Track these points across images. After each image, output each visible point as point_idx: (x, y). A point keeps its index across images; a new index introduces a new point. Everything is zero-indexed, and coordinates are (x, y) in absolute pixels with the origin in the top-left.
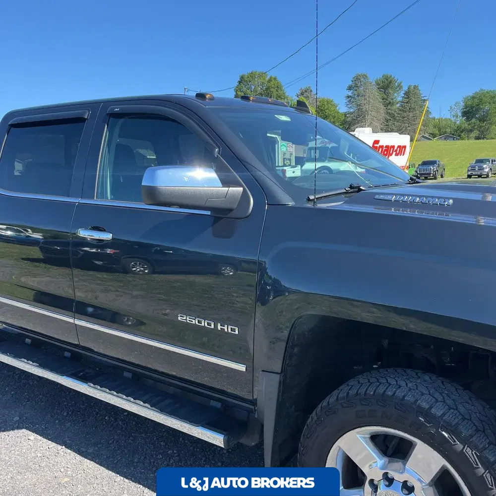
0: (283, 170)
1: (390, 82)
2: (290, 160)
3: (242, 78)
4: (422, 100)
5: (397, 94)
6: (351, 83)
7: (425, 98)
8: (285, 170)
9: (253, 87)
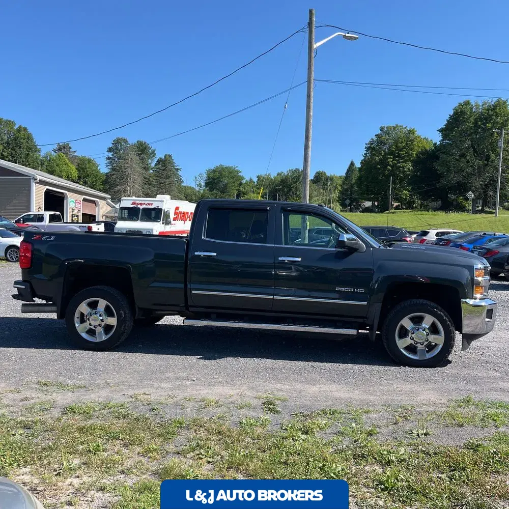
0: (89, 227)
1: (145, 148)
2: (77, 216)
4: (175, 169)
5: (151, 160)
6: (111, 145)
7: (178, 167)
8: (92, 227)
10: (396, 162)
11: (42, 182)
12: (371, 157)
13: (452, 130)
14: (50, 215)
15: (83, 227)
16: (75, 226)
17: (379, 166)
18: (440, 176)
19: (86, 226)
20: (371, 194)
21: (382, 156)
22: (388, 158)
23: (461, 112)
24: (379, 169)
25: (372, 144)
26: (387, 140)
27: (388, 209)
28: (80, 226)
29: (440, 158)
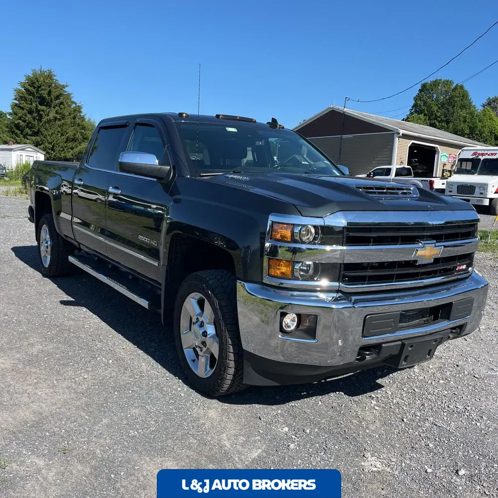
0: (431, 181)
3: (424, 86)
8: (434, 181)
9: (435, 96)
11: (405, 136)
14: (397, 169)
15: (425, 181)
16: (418, 180)
19: (427, 181)
28: (422, 180)
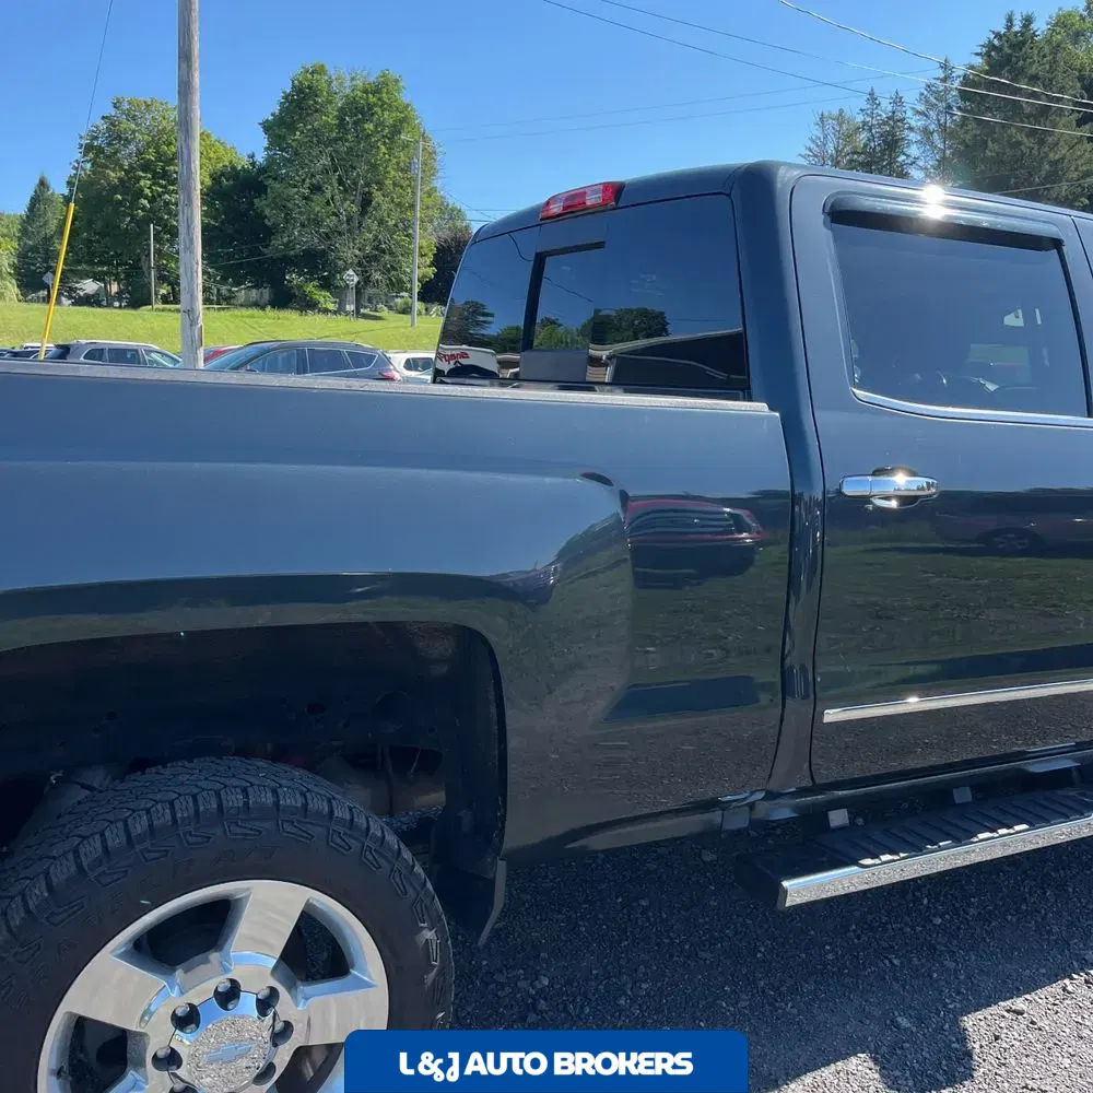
10: (160, 190)
12: (94, 172)
13: (292, 128)
17: (119, 197)
18: (270, 232)
20: (101, 263)
21: (125, 170)
22: (140, 178)
23: (310, 88)
24: (120, 203)
25: (96, 138)
26: (134, 132)
27: (148, 302)
29: (269, 190)
